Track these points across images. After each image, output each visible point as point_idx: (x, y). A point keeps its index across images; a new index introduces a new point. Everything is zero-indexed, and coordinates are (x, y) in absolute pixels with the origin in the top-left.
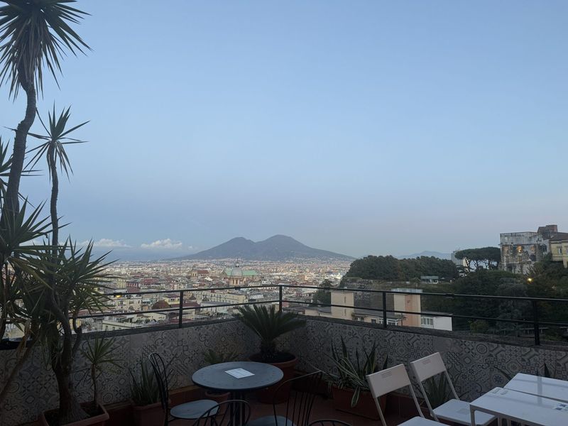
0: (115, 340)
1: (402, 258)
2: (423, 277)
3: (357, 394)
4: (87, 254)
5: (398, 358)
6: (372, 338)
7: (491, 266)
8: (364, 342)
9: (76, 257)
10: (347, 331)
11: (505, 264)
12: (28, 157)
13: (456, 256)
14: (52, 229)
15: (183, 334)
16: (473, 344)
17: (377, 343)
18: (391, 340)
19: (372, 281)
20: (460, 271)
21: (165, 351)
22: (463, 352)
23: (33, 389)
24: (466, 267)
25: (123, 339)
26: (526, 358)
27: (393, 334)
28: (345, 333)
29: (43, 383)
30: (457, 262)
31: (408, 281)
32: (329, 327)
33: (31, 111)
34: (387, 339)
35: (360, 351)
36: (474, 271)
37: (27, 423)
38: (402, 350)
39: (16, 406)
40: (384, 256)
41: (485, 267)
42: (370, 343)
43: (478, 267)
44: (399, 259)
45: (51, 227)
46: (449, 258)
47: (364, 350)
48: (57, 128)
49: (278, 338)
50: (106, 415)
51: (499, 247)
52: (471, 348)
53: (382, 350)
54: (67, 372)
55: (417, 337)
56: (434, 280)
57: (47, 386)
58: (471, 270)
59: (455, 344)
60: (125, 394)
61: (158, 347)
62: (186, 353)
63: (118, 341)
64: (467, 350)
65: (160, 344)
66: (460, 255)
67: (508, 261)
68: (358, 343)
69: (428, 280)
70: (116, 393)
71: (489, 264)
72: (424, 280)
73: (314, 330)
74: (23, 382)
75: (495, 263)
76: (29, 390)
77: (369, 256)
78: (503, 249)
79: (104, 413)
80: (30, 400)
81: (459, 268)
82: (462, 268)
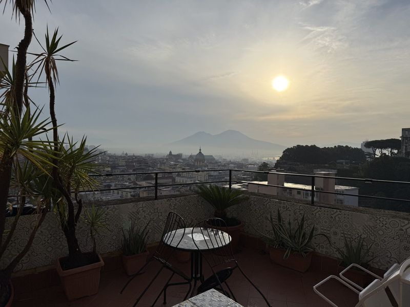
0: (108, 208)
1: (323, 147)
2: (338, 161)
3: (288, 253)
5: (322, 228)
6: (302, 212)
7: (392, 153)
8: (295, 214)
9: (73, 149)
10: (282, 205)
11: (404, 151)
13: (365, 146)
15: (158, 204)
16: (387, 220)
17: (305, 216)
18: (317, 214)
19: (299, 163)
20: (367, 157)
21: (145, 216)
22: (378, 226)
23: (51, 242)
24: (372, 154)
25: (114, 208)
27: (319, 209)
28: (280, 207)
29: (58, 238)
30: (366, 150)
31: (326, 164)
32: (268, 202)
33: (29, 32)
34: (314, 213)
35: (292, 221)
36: (378, 157)
37: (48, 265)
38: (325, 222)
39: (40, 253)
40: (309, 145)
41: (387, 154)
42: (300, 215)
43: (382, 154)
44: (321, 147)
46: (359, 147)
48: (52, 47)
49: (228, 208)
50: (102, 262)
51: (400, 139)
52: (384, 223)
53: (309, 220)
55: (339, 212)
56: (347, 163)
57: (61, 240)
58: (376, 156)
59: (371, 219)
60: (117, 246)
61: (140, 213)
62: (161, 218)
63: (110, 209)
64: (381, 225)
65: (142, 211)
66: (369, 144)
67: (406, 150)
68: (290, 215)
69: (342, 163)
70: (110, 245)
71: (391, 151)
72: (339, 163)
73: (256, 203)
74: (44, 237)
75: (396, 151)
76: (48, 243)
77: (297, 146)
78: (403, 140)
79: (100, 261)
80: (50, 249)
81: (367, 155)
82: (369, 154)
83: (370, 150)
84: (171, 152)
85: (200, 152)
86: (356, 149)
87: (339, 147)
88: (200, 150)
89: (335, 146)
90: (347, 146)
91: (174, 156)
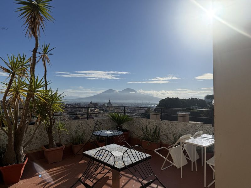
1: (182, 99)
2: (191, 107)
4: (56, 93)
8: (153, 126)
9: (52, 94)
10: (148, 122)
12: (37, 59)
13: (206, 98)
14: (45, 83)
15: (89, 122)
16: (190, 126)
23: (39, 138)
24: (211, 103)
25: (68, 123)
26: (207, 130)
29: (42, 136)
33: (37, 45)
40: (174, 98)
45: (44, 83)
46: (203, 99)
47: (154, 128)
48: (45, 50)
50: (64, 147)
53: (159, 128)
54: (51, 132)
57: (44, 137)
60: (69, 142)
61: (80, 126)
62: (90, 129)
64: (188, 128)
66: (208, 97)
68: (151, 126)
70: (66, 141)
74: (36, 136)
77: (168, 98)
80: (39, 142)
81: (207, 103)
82: (209, 103)
83: (209, 101)
84: (91, 102)
85: (110, 102)
86: (202, 100)
87: (192, 99)
88: (110, 100)
89: (190, 98)
90: (196, 98)
91: (94, 104)
